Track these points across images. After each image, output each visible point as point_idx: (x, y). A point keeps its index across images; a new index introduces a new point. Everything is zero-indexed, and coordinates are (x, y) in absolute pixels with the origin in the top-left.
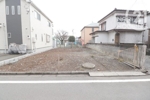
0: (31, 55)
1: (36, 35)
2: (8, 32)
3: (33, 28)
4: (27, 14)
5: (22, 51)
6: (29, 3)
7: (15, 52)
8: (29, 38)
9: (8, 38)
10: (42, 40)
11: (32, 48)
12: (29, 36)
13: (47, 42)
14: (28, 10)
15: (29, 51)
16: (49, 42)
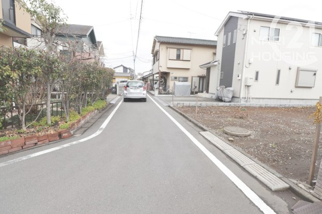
0: (230, 104)
1: (257, 73)
2: (221, 71)
3: (249, 60)
4: (243, 39)
5: (226, 99)
6: (247, 19)
7: (220, 98)
8: (240, 78)
9: (221, 79)
10: (278, 82)
11: (241, 96)
12: (240, 76)
13: (297, 87)
14: (244, 33)
15: (236, 100)
16: (311, 88)
